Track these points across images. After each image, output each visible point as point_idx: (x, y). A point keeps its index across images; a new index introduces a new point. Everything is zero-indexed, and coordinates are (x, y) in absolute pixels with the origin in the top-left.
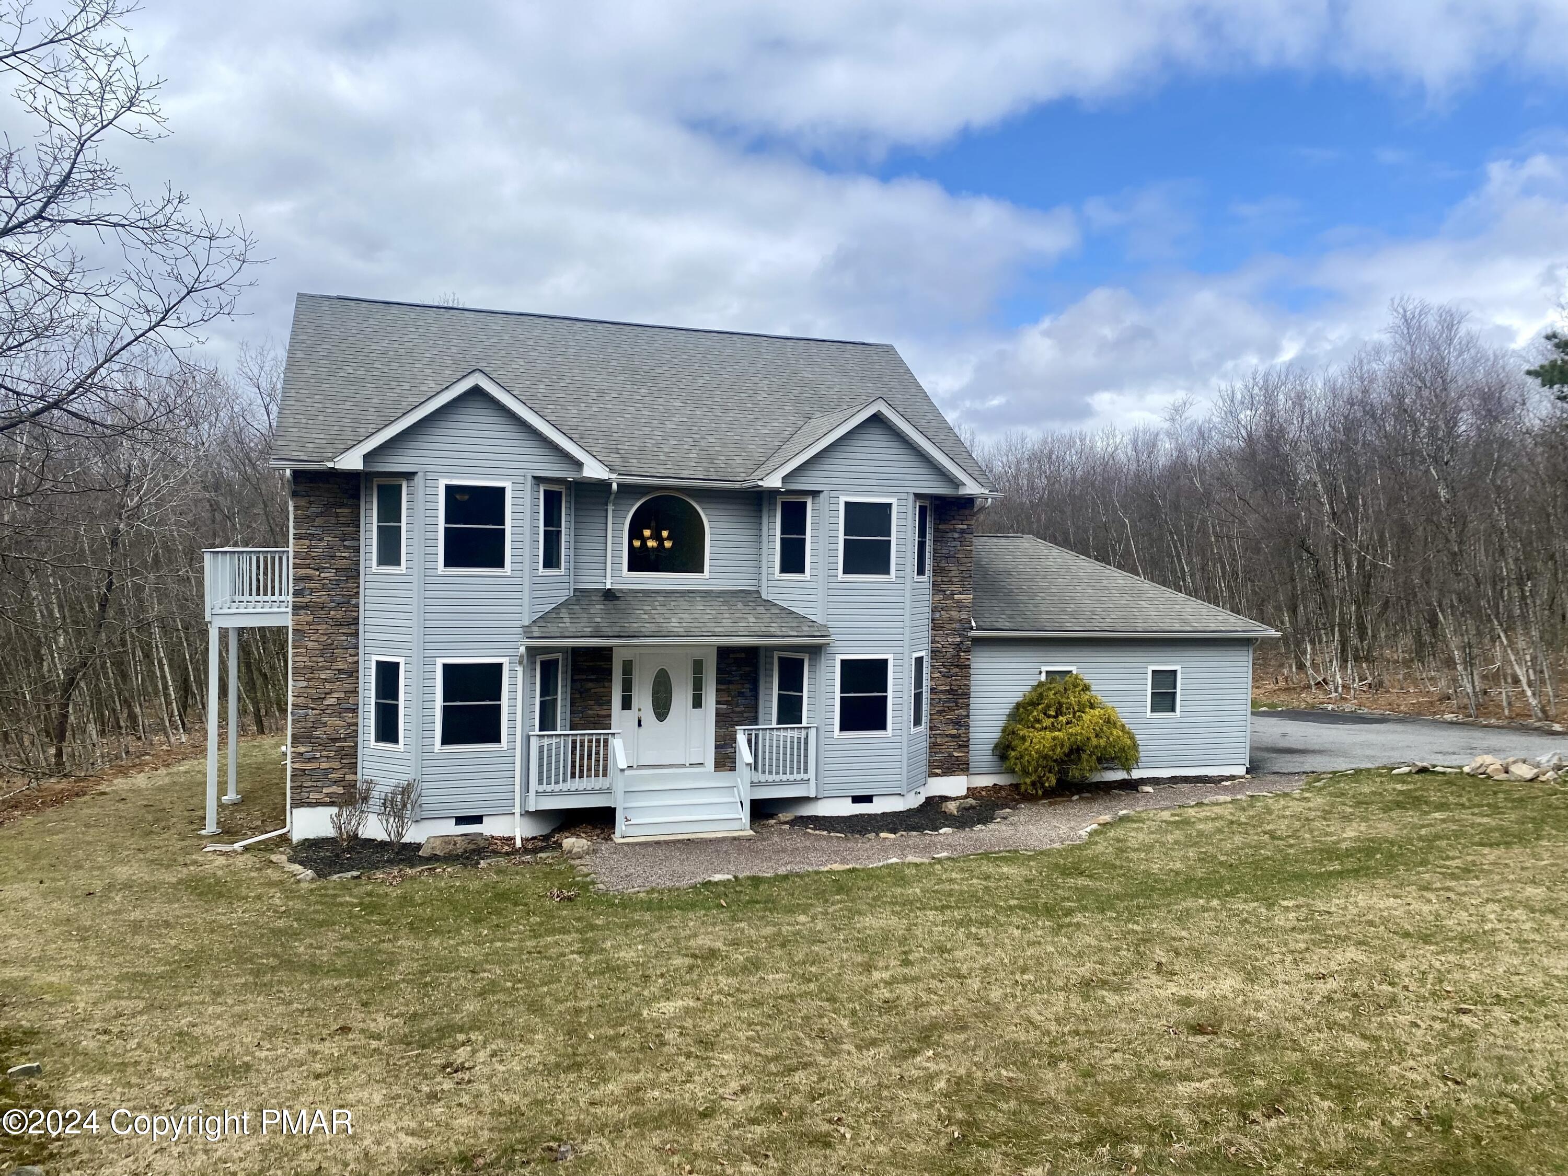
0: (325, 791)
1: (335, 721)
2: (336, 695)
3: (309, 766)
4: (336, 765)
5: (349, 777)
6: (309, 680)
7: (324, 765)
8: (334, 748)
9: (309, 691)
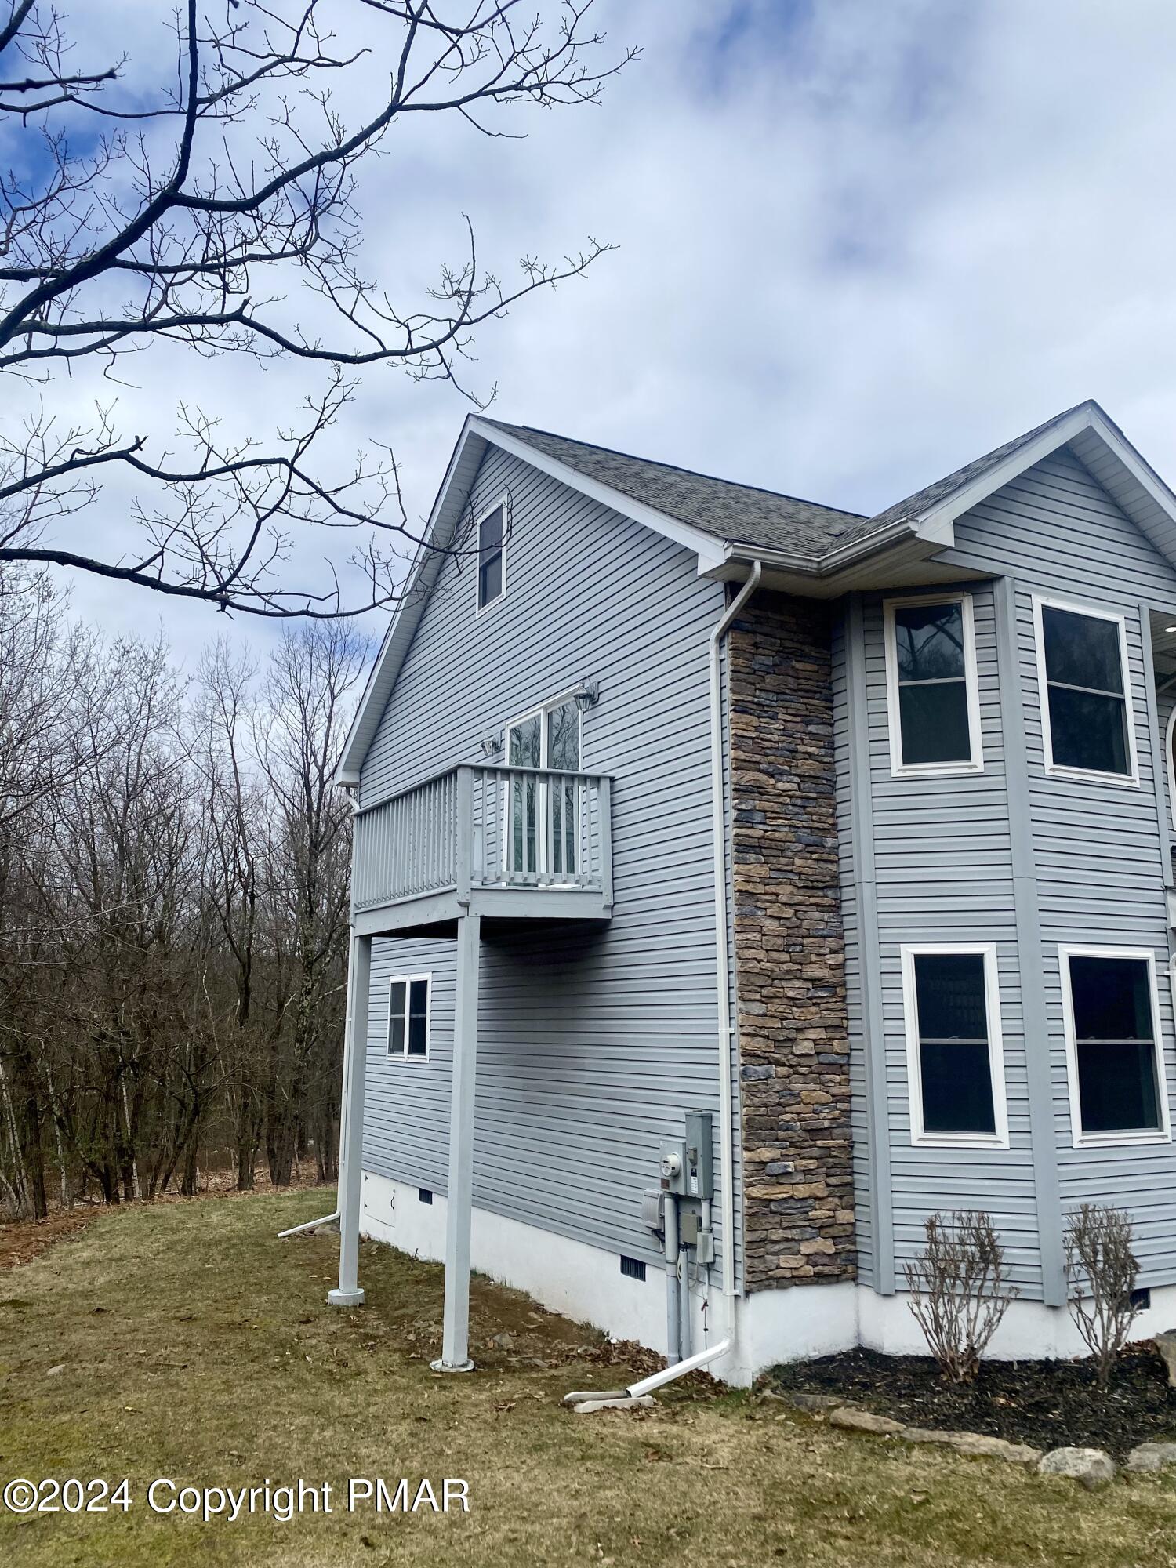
0: (805, 1248)
1: (812, 1092)
2: (812, 1034)
3: (777, 1193)
4: (820, 1190)
5: (844, 1216)
6: (766, 1000)
7: (801, 1191)
8: (815, 1152)
9: (769, 1023)
